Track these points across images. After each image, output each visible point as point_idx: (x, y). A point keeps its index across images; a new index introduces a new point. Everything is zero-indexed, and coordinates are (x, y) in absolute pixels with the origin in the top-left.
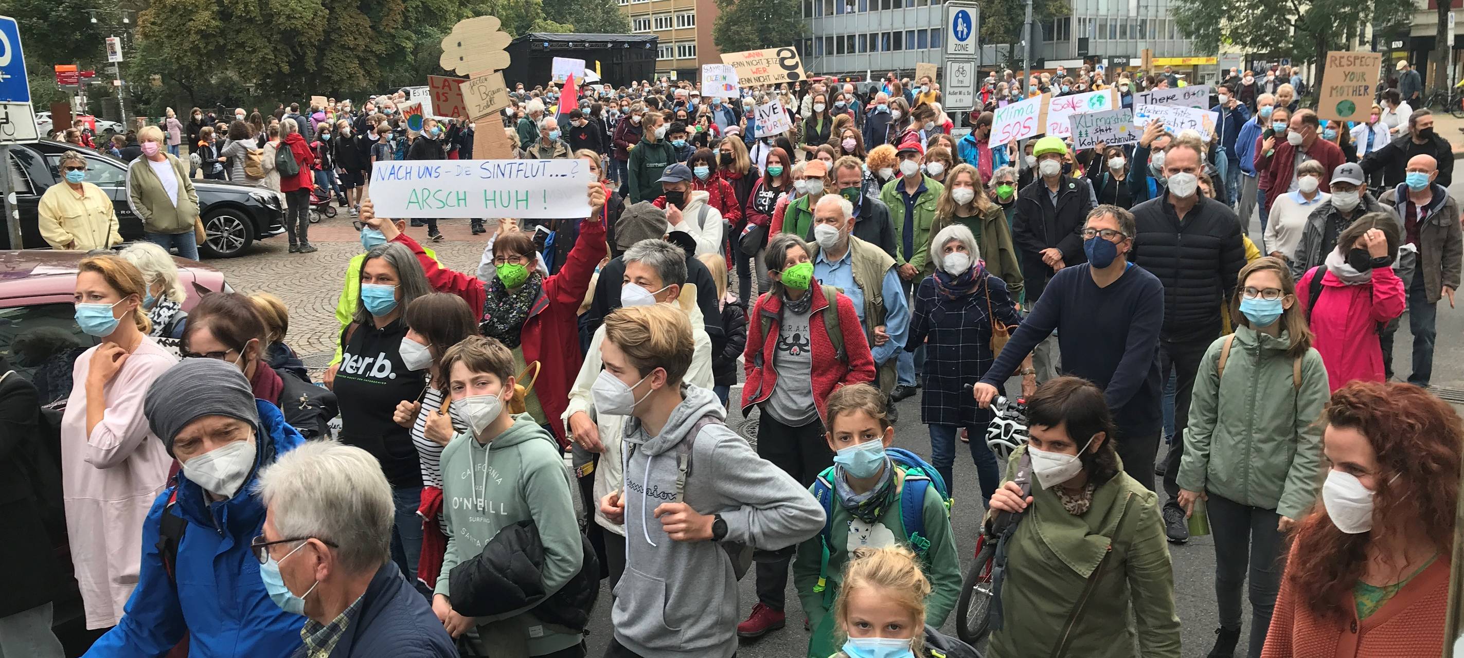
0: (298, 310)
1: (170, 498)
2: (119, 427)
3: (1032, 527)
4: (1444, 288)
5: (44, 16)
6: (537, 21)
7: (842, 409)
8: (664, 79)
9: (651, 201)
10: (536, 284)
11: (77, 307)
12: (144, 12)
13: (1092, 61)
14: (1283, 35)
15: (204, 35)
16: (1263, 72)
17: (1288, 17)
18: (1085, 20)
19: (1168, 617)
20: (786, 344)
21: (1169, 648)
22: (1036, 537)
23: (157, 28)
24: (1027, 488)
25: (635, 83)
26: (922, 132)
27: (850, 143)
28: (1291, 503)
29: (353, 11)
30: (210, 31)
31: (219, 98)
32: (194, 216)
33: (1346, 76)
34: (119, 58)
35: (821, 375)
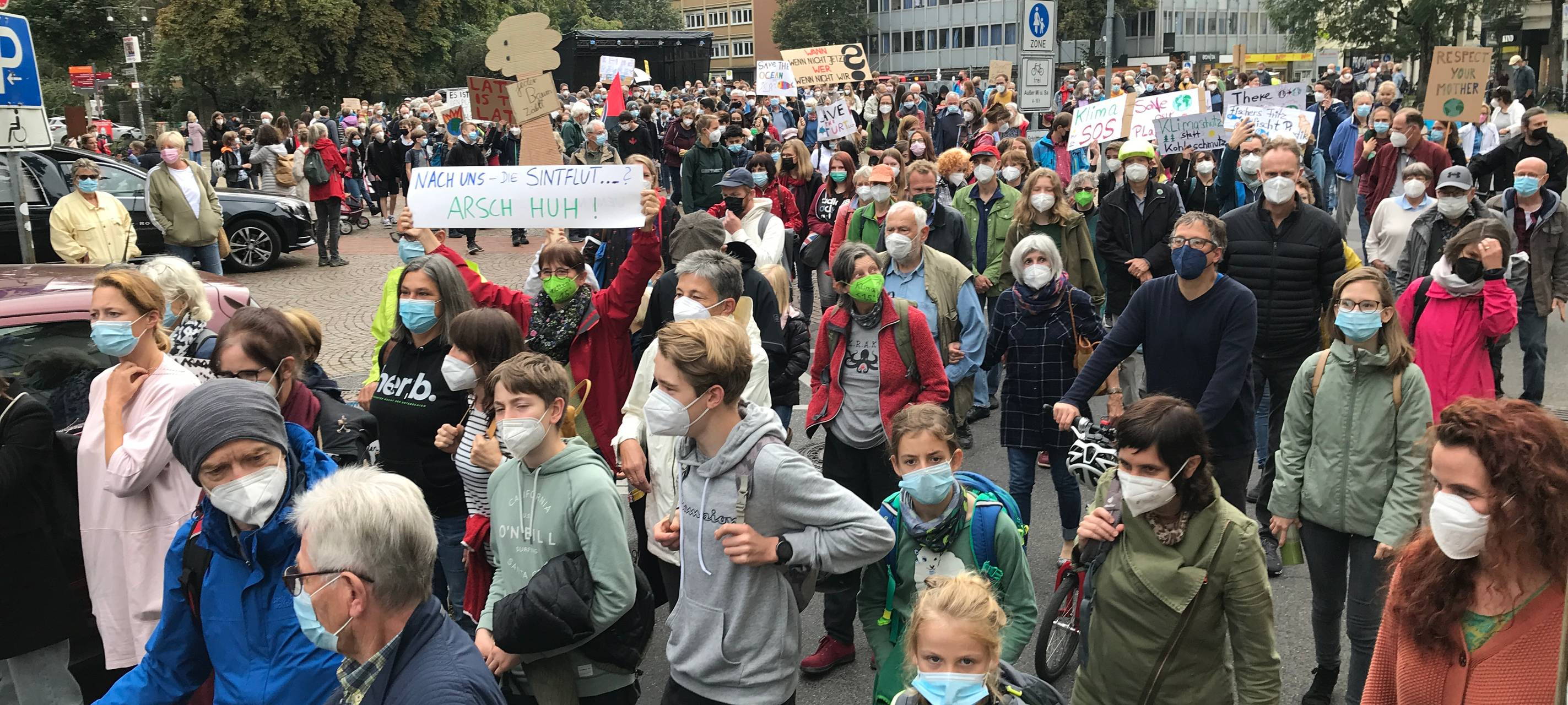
0: (329, 328)
1: (194, 527)
2: (139, 452)
3: (1122, 556)
4: (1555, 300)
5: (57, 14)
6: (583, 17)
7: (907, 430)
8: (719, 79)
9: (707, 209)
10: (584, 299)
11: (93, 325)
12: (163, 10)
13: (1179, 57)
14: (1385, 29)
15: (228, 34)
16: (1363, 69)
17: (1391, 9)
18: (1171, 14)
19: (1267, 653)
20: (853, 361)
21: (1266, 687)
22: (1126, 569)
23: (177, 27)
24: (1117, 514)
25: (688, 84)
26: (996, 134)
27: (919, 147)
28: (1389, 529)
29: (386, 8)
30: (234, 30)
31: (243, 101)
32: (218, 227)
33: (1454, 73)
34: (137, 58)
35: (891, 394)
